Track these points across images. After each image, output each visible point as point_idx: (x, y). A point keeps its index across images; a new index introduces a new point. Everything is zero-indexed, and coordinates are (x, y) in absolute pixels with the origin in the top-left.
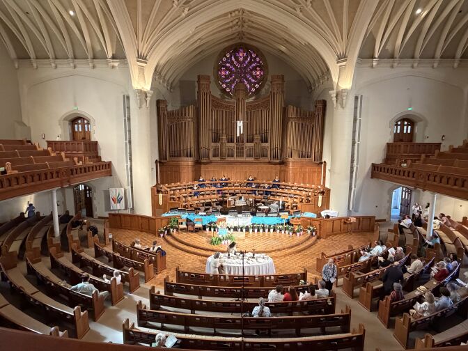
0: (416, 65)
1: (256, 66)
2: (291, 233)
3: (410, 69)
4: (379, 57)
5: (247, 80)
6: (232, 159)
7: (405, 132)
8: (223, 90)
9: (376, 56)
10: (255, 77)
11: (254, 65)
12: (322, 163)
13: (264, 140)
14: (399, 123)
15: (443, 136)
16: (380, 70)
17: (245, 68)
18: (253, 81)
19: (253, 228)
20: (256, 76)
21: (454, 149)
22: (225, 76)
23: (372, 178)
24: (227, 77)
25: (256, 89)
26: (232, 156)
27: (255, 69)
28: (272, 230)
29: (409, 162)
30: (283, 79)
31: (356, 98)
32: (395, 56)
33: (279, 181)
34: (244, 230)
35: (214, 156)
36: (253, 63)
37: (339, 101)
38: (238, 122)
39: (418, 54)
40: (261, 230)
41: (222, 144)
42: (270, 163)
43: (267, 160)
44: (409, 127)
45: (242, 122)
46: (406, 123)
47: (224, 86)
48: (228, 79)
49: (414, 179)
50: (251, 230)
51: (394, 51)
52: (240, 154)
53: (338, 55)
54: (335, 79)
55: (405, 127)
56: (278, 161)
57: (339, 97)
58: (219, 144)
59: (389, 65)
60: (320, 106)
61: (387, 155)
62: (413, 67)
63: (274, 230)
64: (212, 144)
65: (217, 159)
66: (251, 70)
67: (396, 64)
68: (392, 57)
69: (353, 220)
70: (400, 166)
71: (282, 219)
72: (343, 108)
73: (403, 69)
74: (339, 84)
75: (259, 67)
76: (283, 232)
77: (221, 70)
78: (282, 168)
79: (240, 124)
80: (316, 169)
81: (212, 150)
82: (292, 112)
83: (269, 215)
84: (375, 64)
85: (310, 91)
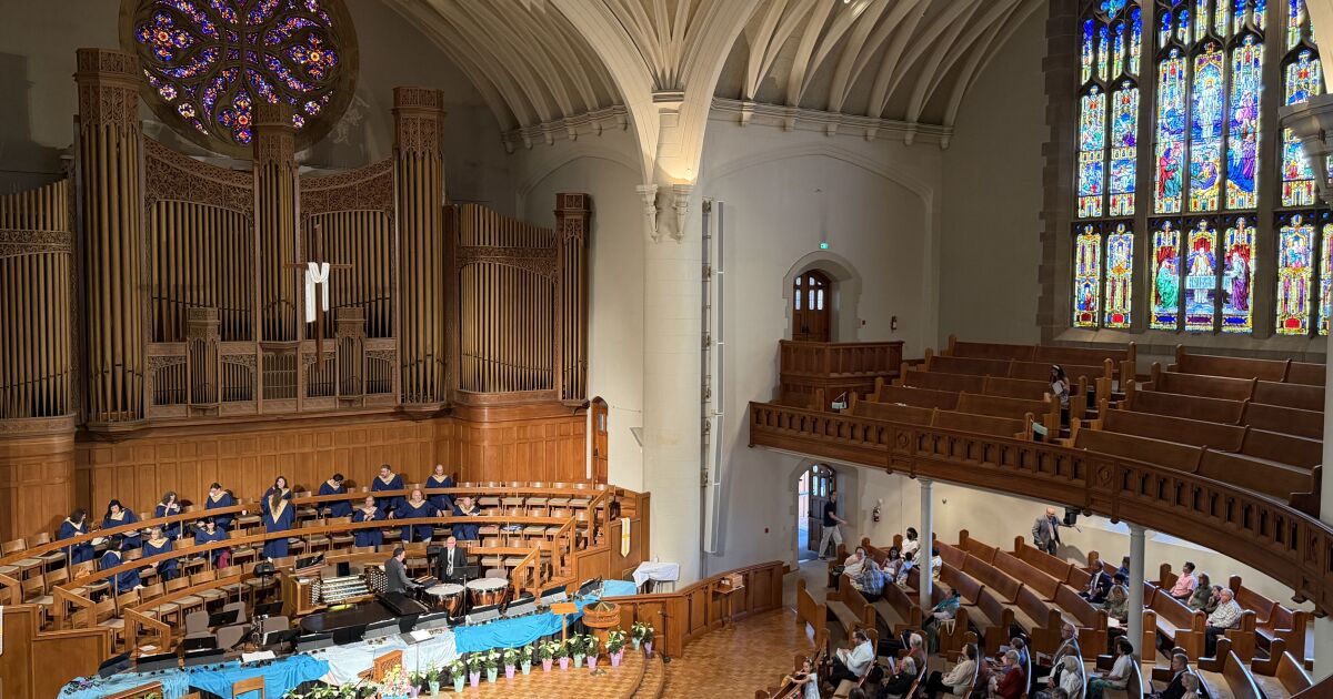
0: (833, 128)
1: (306, 32)
2: (592, 661)
3: (821, 138)
4: (756, 99)
5: (272, 79)
6: (245, 408)
7: (812, 307)
8: (167, 111)
9: (751, 95)
10: (302, 73)
11: (298, 23)
12: (586, 406)
13: (377, 328)
14: (799, 282)
15: (894, 319)
16: (760, 133)
17: (261, 31)
18: (295, 85)
19: (467, 671)
20: (308, 67)
21: (935, 359)
22: (172, 49)
23: (752, 445)
24: (180, 58)
25: (312, 122)
26: (246, 396)
27: (301, 38)
28: (526, 666)
29: (854, 397)
30: (440, 104)
31: (706, 208)
32: (790, 97)
33: (446, 484)
34: (435, 686)
35: (161, 400)
36: (293, 15)
37: (663, 217)
38: (313, 266)
39: (837, 101)
40: (492, 674)
41: (201, 347)
42: (400, 413)
43: (390, 401)
44: (820, 293)
45: (326, 266)
46: (812, 282)
47: (169, 93)
48: (186, 64)
49: (884, 447)
50: (460, 682)
51: (787, 83)
52: (282, 386)
53: (655, 76)
54: (648, 147)
55: (812, 293)
56: (436, 407)
57: (664, 204)
58: (181, 349)
59: (776, 122)
60: (574, 215)
61: (783, 377)
62: (826, 132)
63: (537, 663)
64: (154, 349)
65: (177, 411)
66: (288, 44)
67: (791, 122)
68: (782, 101)
69: (737, 581)
70: (828, 407)
71: (555, 618)
72: (679, 238)
73: (806, 134)
74: (663, 165)
75: (319, 33)
76: (564, 661)
77: (152, 27)
78: (446, 431)
79: (317, 274)
80: (570, 427)
81: (149, 374)
82: (480, 228)
83: (510, 612)
84: (746, 115)
85: (510, 146)
